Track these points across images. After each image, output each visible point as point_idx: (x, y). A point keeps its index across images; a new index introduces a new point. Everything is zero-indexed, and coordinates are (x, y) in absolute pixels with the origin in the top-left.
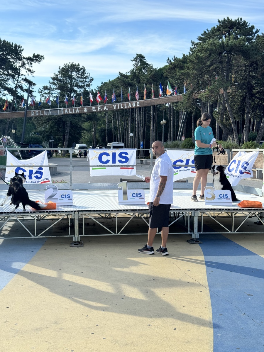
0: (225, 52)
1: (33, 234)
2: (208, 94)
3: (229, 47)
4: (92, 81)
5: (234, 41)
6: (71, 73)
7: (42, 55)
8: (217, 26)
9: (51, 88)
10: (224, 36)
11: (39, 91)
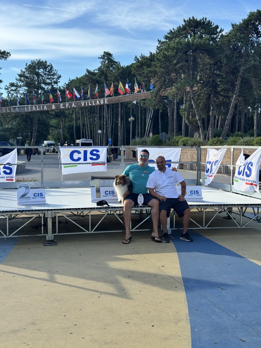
0: (190, 51)
1: (6, 233)
2: (175, 92)
3: (195, 46)
4: (60, 79)
5: (200, 40)
6: (39, 70)
7: (9, 52)
8: (183, 25)
9: (18, 85)
10: (189, 35)
11: (5, 87)
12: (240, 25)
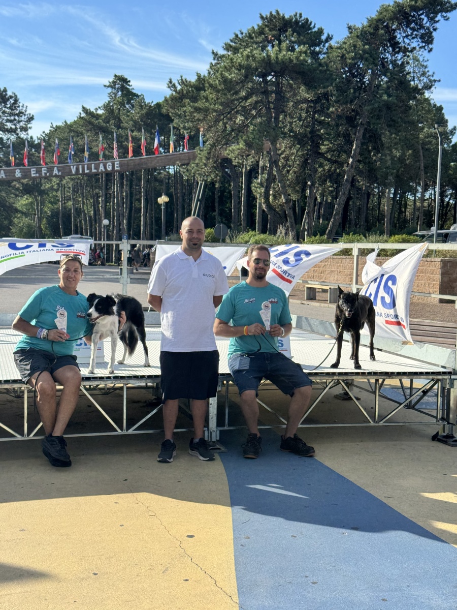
0: (273, 74)
8: (258, 25)
10: (270, 44)
12: (363, 28)
